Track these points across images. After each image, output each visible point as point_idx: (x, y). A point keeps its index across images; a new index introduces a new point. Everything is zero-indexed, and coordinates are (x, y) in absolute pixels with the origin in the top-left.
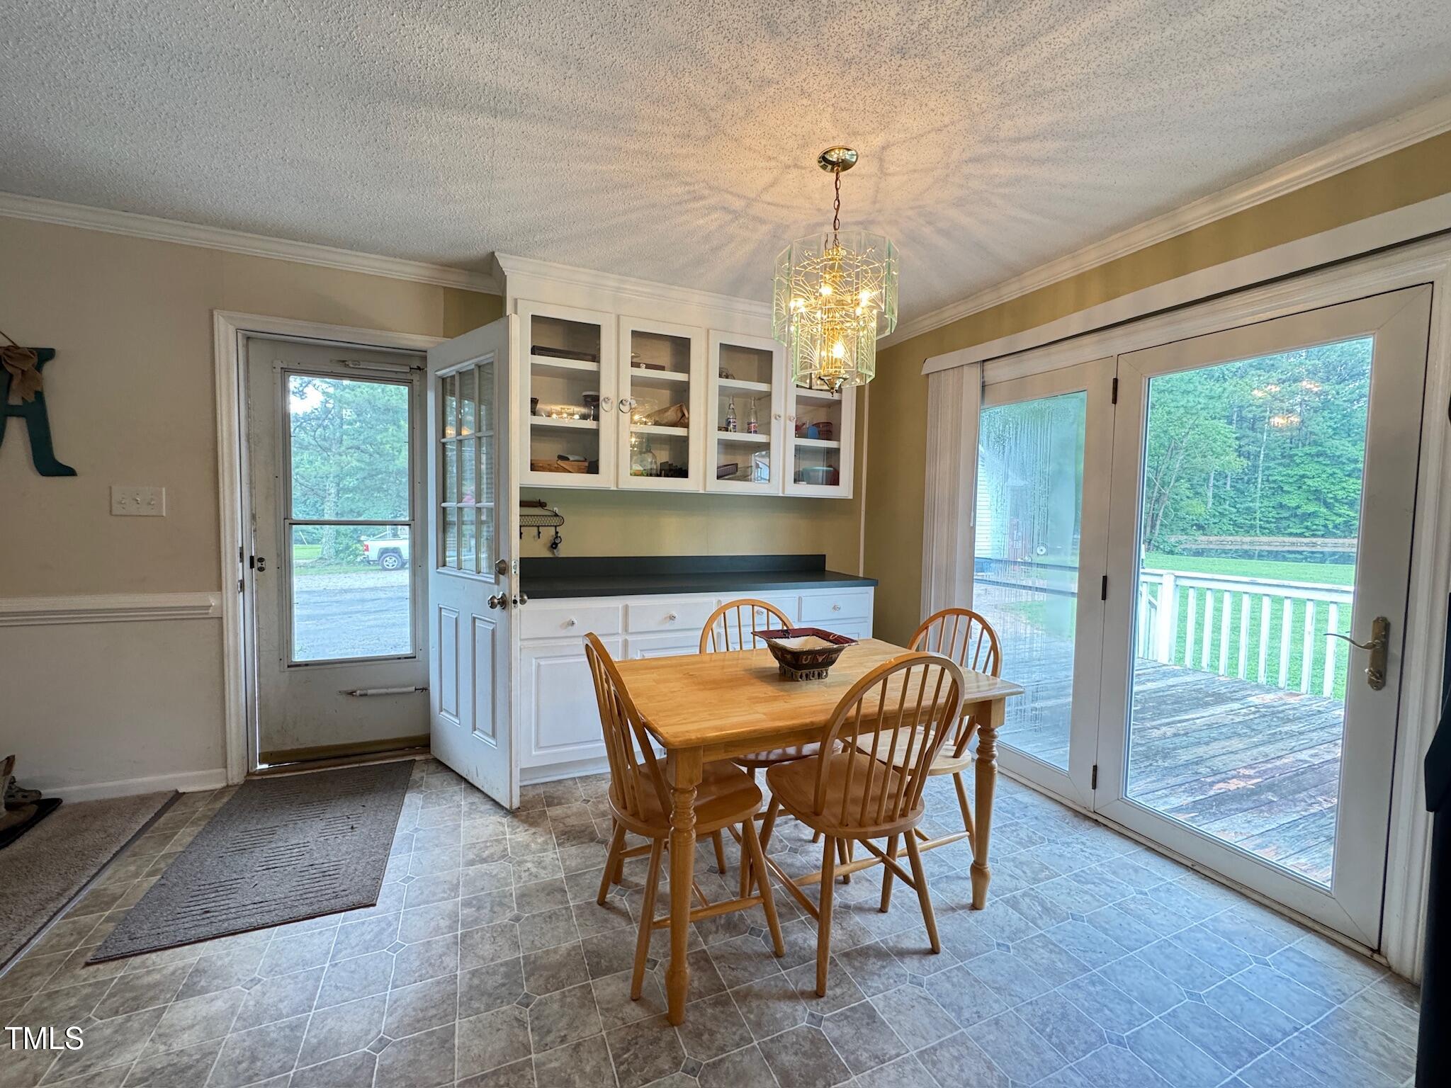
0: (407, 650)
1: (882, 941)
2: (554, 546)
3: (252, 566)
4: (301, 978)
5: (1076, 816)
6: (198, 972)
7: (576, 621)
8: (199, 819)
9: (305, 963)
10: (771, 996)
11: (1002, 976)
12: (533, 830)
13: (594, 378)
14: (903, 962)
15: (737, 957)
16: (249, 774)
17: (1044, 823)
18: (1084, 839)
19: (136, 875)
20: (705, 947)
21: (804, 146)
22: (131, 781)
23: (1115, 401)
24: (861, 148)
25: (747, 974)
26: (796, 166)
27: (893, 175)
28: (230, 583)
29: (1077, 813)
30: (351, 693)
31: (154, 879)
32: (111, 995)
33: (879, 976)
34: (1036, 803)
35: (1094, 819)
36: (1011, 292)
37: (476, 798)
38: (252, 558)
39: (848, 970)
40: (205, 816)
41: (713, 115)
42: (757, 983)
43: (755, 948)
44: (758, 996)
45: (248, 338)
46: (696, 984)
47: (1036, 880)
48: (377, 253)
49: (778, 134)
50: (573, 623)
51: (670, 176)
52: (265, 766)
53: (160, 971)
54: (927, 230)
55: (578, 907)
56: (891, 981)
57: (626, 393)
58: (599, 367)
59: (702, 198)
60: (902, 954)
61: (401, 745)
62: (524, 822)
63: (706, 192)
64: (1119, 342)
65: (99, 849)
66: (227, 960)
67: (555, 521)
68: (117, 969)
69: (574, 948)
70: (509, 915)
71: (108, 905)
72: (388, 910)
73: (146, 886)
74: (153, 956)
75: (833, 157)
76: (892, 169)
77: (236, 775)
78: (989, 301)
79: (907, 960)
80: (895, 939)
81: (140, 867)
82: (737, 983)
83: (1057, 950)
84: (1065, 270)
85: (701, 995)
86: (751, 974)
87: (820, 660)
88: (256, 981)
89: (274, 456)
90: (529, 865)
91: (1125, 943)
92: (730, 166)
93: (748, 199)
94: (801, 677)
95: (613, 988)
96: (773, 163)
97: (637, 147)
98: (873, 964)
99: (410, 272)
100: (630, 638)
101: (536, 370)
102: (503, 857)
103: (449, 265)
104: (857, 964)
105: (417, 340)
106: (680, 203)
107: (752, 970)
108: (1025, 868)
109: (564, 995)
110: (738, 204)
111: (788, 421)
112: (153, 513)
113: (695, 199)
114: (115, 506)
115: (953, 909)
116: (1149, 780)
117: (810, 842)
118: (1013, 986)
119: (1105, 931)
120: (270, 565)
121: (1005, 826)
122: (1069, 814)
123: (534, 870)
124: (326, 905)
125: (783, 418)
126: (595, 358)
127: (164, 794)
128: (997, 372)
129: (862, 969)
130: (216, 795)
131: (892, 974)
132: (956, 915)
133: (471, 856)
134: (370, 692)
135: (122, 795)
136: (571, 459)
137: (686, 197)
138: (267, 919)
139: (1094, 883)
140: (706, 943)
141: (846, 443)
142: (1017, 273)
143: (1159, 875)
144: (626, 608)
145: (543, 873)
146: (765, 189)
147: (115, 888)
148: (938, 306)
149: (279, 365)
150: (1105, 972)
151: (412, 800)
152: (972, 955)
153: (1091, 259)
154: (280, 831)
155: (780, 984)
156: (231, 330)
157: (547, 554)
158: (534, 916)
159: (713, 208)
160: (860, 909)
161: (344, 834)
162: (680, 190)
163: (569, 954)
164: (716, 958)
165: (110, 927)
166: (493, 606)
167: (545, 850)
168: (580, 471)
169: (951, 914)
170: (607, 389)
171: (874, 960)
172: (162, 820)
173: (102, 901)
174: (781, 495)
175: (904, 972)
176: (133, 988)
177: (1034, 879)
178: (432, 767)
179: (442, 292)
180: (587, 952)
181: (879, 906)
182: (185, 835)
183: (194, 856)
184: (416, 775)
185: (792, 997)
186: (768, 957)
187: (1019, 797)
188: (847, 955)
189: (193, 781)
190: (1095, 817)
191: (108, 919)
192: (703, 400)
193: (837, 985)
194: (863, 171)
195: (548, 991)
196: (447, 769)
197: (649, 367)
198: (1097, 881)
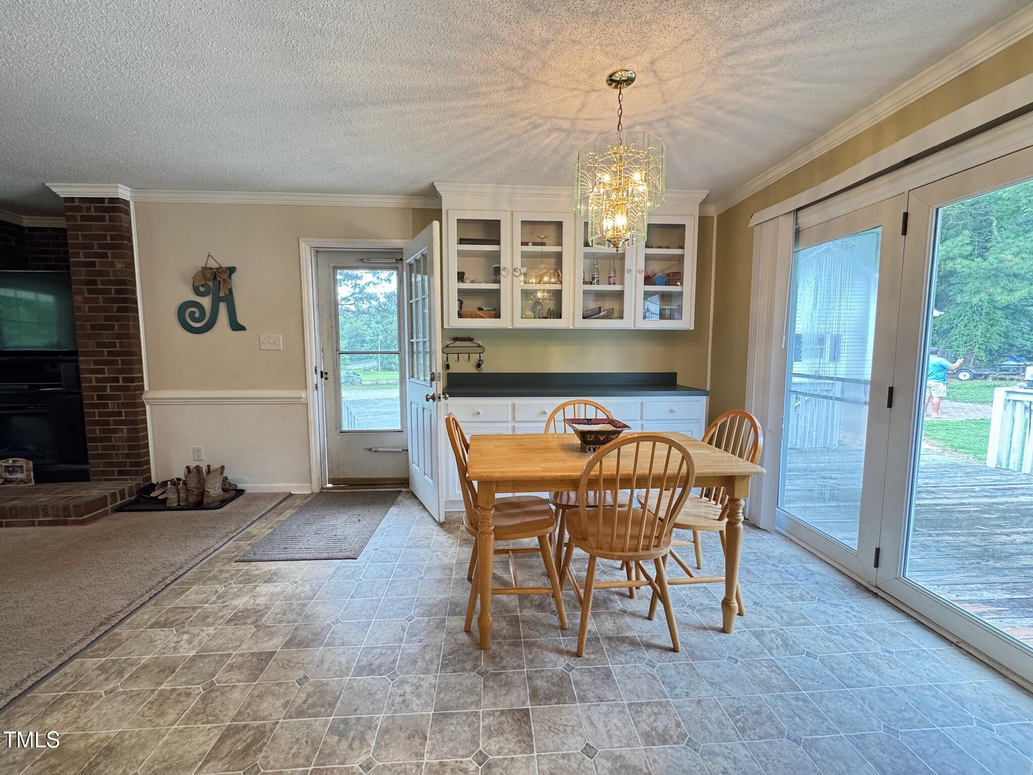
0: (399, 428)
1: (639, 636)
2: (479, 365)
3: (322, 377)
4: (314, 585)
5: (858, 588)
6: (275, 574)
7: (480, 412)
8: (296, 507)
9: (317, 579)
10: (547, 649)
11: (720, 676)
12: (449, 535)
13: (496, 256)
14: (647, 652)
15: (534, 624)
16: (322, 488)
17: (822, 588)
18: (854, 605)
19: (264, 528)
20: (519, 614)
21: (592, 76)
22: (272, 485)
23: (904, 232)
24: (633, 67)
25: (538, 634)
26: (593, 90)
27: (670, 79)
28: (310, 386)
29: (859, 585)
30: (370, 450)
31: (270, 531)
32: (241, 576)
33: (626, 655)
34: (824, 572)
35: (873, 592)
36: (820, 149)
37: (425, 515)
38: (322, 372)
39: (605, 647)
40: (298, 506)
41: (522, 71)
42: (541, 640)
43: (550, 621)
44: (539, 647)
45: (317, 252)
46: (505, 632)
47: (789, 624)
48: (374, 194)
49: (571, 73)
50: (479, 413)
51: (512, 115)
52: (331, 485)
53: (261, 570)
54: (719, 114)
55: (456, 579)
56: (633, 660)
57: (518, 263)
58: (500, 248)
59: (540, 125)
60: (649, 646)
61: (397, 482)
62: (446, 530)
63: (540, 121)
64: (909, 178)
65: (253, 514)
66: (287, 571)
67: (480, 350)
68: (246, 566)
69: (445, 599)
70: (419, 576)
71: (251, 538)
72: (362, 562)
73: (267, 533)
74: (260, 563)
75: (617, 77)
76: (666, 75)
77: (316, 489)
78: (801, 159)
79: (651, 651)
80: (649, 637)
81: (266, 525)
82: (529, 638)
83: (778, 671)
84: (864, 122)
85: (505, 638)
86: (541, 634)
87: (602, 439)
88: (295, 582)
89: (330, 317)
90: (439, 553)
91: (846, 681)
92: (548, 101)
93: (571, 119)
94: (589, 450)
95: (457, 623)
96: (576, 93)
97: (485, 102)
98: (625, 647)
99: (394, 202)
100: (516, 425)
101: (460, 254)
102: (427, 547)
103: (414, 195)
104: (613, 645)
105: (397, 243)
106: (527, 131)
107: (542, 632)
108: (784, 615)
109: (430, 620)
110: (566, 124)
111: (638, 274)
112: (277, 348)
113: (536, 127)
114: (261, 345)
115: (705, 629)
116: (966, 574)
117: (618, 569)
118: (725, 685)
119: (832, 669)
120: (330, 376)
121: (784, 584)
122: (853, 585)
123: (440, 556)
124: (335, 555)
125: (634, 273)
126: (498, 242)
127: (284, 493)
128: (808, 219)
129: (615, 648)
130: (306, 496)
131: (636, 656)
132: (705, 633)
133: (411, 544)
134: (379, 449)
135: (269, 491)
136: (485, 309)
137: (529, 127)
138: (308, 556)
139: (843, 636)
140: (521, 612)
141: (688, 287)
142: (821, 132)
143: (916, 642)
144: (514, 405)
145: (444, 559)
146: (580, 110)
147: (255, 532)
148: (762, 169)
149: (332, 265)
150: (812, 695)
151: (393, 510)
152: (704, 658)
153: (886, 108)
154: (327, 517)
155: (556, 644)
156: (308, 248)
157: (475, 371)
158: (430, 579)
159: (551, 131)
160: (633, 615)
161: (354, 523)
162: (524, 123)
163: (441, 601)
164: (523, 622)
165: (248, 548)
166: (427, 400)
167: (451, 547)
168: (490, 317)
169: (702, 631)
170: (505, 262)
171: (627, 645)
172: (281, 505)
173: (249, 537)
174: (633, 328)
175: (644, 656)
176: (249, 575)
177: (788, 623)
178: (409, 495)
179: (411, 210)
180: (451, 602)
181: (647, 615)
182: (288, 513)
183: (289, 523)
184: (400, 498)
185: (560, 652)
186: (556, 628)
187: (810, 566)
188: (609, 639)
189: (299, 488)
190: (875, 590)
191: (249, 545)
192: (572, 263)
193: (593, 653)
194: (646, 82)
195: (422, 616)
196: (416, 498)
197: (534, 244)
198: (847, 635)
